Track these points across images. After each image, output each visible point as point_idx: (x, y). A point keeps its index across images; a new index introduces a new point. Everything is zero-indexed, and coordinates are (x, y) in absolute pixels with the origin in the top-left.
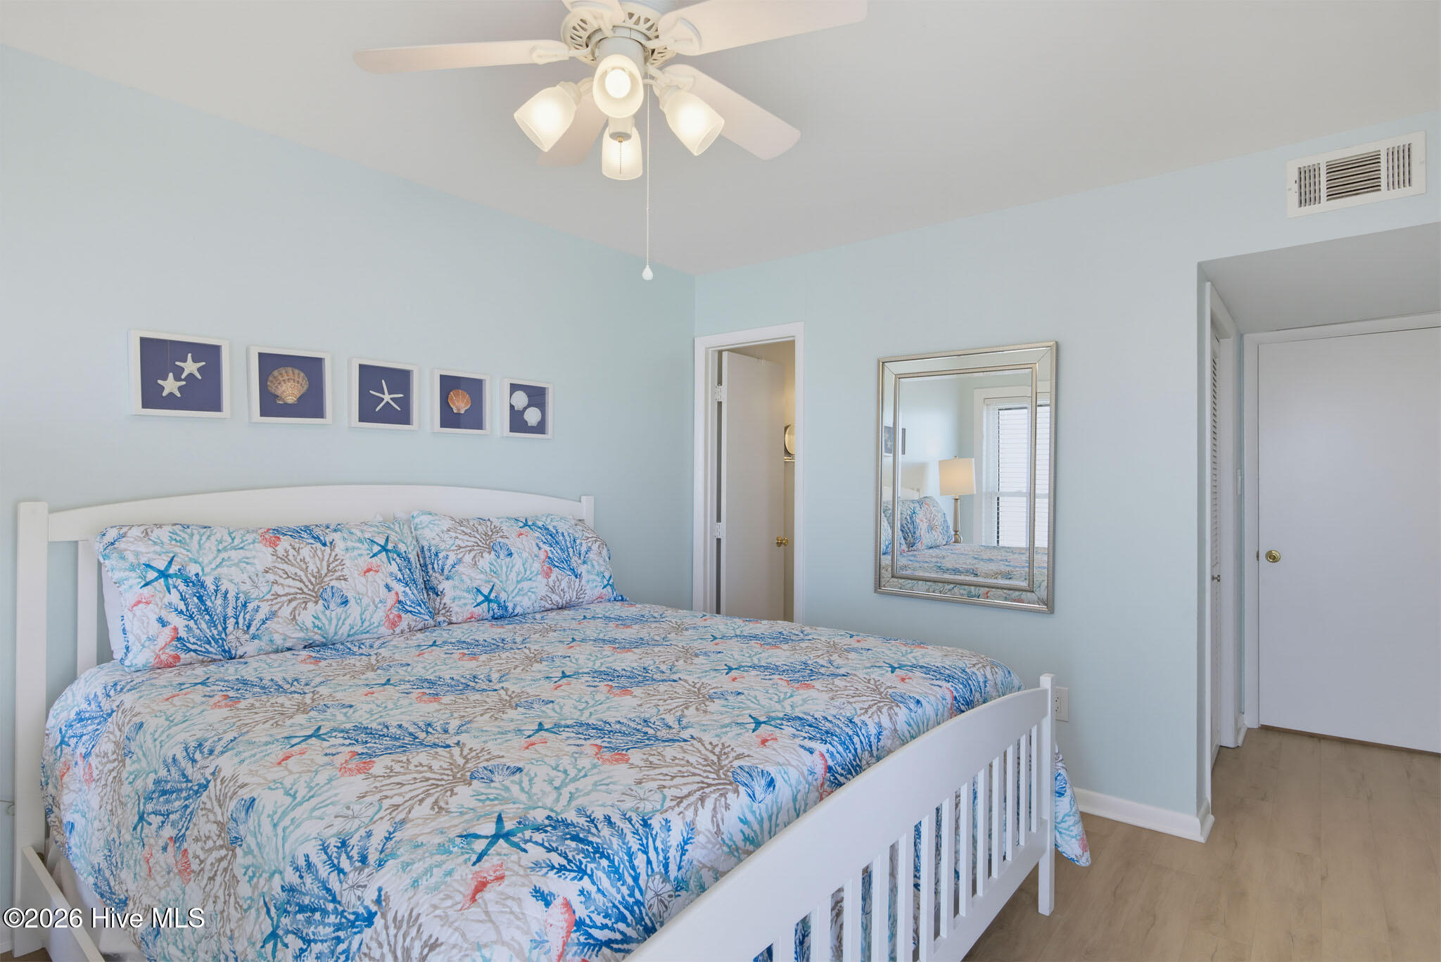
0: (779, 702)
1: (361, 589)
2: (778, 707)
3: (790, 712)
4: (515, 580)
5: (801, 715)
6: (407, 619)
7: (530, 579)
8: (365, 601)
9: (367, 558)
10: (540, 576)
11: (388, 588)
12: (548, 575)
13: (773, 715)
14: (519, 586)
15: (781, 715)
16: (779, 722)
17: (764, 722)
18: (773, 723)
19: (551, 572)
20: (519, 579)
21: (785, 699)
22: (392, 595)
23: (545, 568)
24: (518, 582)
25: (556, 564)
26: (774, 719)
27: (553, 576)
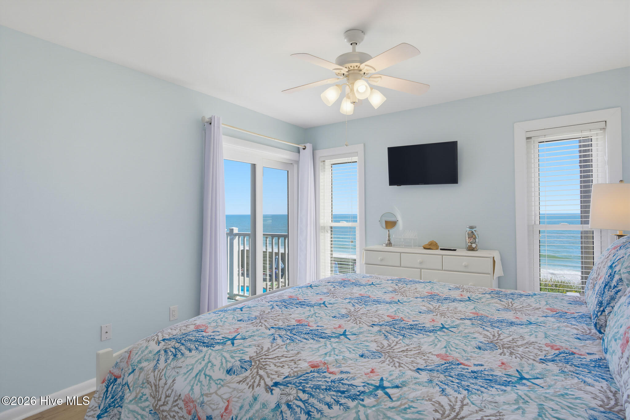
0: (334, 348)
2: (334, 345)
3: (327, 342)
5: (321, 339)
13: (337, 340)
15: (333, 340)
16: (334, 335)
17: (341, 335)
18: (337, 335)
21: (330, 352)
26: (336, 337)
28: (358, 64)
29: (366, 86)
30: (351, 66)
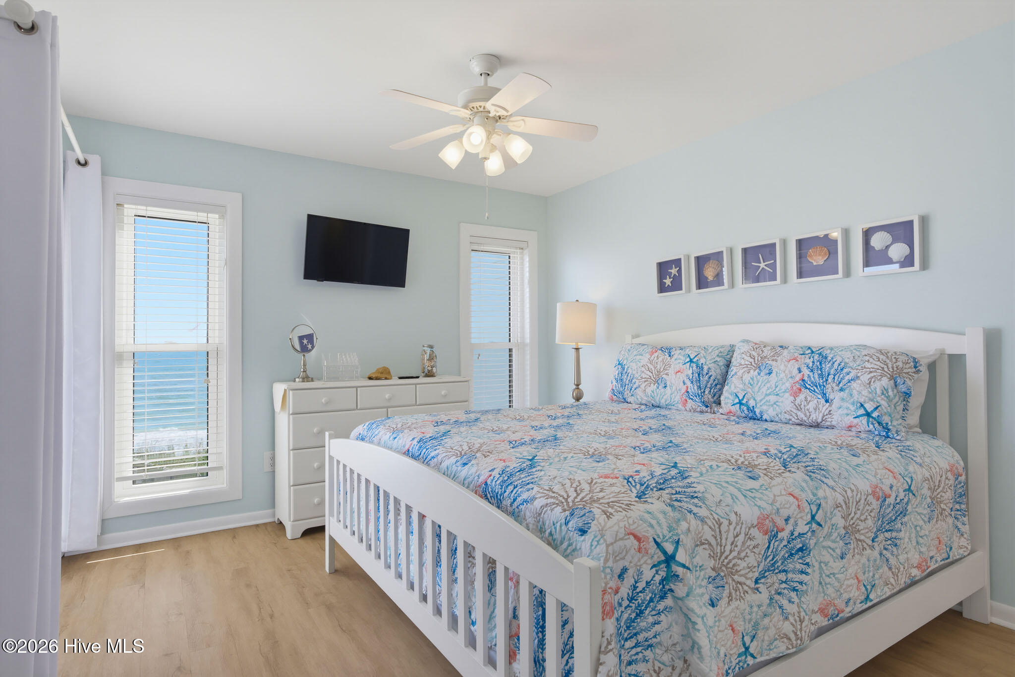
1: (673, 381)
4: (765, 392)
6: (690, 404)
7: (778, 395)
8: (674, 388)
9: (681, 364)
10: (787, 395)
11: (684, 383)
12: (795, 395)
14: (767, 398)
19: (800, 393)
20: (768, 392)
22: (685, 387)
23: (795, 388)
24: (767, 395)
25: (808, 386)
27: (802, 397)
28: (482, 104)
29: (482, 141)
30: (480, 107)
